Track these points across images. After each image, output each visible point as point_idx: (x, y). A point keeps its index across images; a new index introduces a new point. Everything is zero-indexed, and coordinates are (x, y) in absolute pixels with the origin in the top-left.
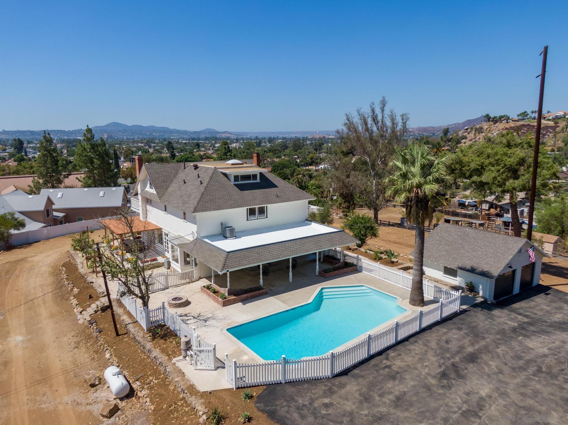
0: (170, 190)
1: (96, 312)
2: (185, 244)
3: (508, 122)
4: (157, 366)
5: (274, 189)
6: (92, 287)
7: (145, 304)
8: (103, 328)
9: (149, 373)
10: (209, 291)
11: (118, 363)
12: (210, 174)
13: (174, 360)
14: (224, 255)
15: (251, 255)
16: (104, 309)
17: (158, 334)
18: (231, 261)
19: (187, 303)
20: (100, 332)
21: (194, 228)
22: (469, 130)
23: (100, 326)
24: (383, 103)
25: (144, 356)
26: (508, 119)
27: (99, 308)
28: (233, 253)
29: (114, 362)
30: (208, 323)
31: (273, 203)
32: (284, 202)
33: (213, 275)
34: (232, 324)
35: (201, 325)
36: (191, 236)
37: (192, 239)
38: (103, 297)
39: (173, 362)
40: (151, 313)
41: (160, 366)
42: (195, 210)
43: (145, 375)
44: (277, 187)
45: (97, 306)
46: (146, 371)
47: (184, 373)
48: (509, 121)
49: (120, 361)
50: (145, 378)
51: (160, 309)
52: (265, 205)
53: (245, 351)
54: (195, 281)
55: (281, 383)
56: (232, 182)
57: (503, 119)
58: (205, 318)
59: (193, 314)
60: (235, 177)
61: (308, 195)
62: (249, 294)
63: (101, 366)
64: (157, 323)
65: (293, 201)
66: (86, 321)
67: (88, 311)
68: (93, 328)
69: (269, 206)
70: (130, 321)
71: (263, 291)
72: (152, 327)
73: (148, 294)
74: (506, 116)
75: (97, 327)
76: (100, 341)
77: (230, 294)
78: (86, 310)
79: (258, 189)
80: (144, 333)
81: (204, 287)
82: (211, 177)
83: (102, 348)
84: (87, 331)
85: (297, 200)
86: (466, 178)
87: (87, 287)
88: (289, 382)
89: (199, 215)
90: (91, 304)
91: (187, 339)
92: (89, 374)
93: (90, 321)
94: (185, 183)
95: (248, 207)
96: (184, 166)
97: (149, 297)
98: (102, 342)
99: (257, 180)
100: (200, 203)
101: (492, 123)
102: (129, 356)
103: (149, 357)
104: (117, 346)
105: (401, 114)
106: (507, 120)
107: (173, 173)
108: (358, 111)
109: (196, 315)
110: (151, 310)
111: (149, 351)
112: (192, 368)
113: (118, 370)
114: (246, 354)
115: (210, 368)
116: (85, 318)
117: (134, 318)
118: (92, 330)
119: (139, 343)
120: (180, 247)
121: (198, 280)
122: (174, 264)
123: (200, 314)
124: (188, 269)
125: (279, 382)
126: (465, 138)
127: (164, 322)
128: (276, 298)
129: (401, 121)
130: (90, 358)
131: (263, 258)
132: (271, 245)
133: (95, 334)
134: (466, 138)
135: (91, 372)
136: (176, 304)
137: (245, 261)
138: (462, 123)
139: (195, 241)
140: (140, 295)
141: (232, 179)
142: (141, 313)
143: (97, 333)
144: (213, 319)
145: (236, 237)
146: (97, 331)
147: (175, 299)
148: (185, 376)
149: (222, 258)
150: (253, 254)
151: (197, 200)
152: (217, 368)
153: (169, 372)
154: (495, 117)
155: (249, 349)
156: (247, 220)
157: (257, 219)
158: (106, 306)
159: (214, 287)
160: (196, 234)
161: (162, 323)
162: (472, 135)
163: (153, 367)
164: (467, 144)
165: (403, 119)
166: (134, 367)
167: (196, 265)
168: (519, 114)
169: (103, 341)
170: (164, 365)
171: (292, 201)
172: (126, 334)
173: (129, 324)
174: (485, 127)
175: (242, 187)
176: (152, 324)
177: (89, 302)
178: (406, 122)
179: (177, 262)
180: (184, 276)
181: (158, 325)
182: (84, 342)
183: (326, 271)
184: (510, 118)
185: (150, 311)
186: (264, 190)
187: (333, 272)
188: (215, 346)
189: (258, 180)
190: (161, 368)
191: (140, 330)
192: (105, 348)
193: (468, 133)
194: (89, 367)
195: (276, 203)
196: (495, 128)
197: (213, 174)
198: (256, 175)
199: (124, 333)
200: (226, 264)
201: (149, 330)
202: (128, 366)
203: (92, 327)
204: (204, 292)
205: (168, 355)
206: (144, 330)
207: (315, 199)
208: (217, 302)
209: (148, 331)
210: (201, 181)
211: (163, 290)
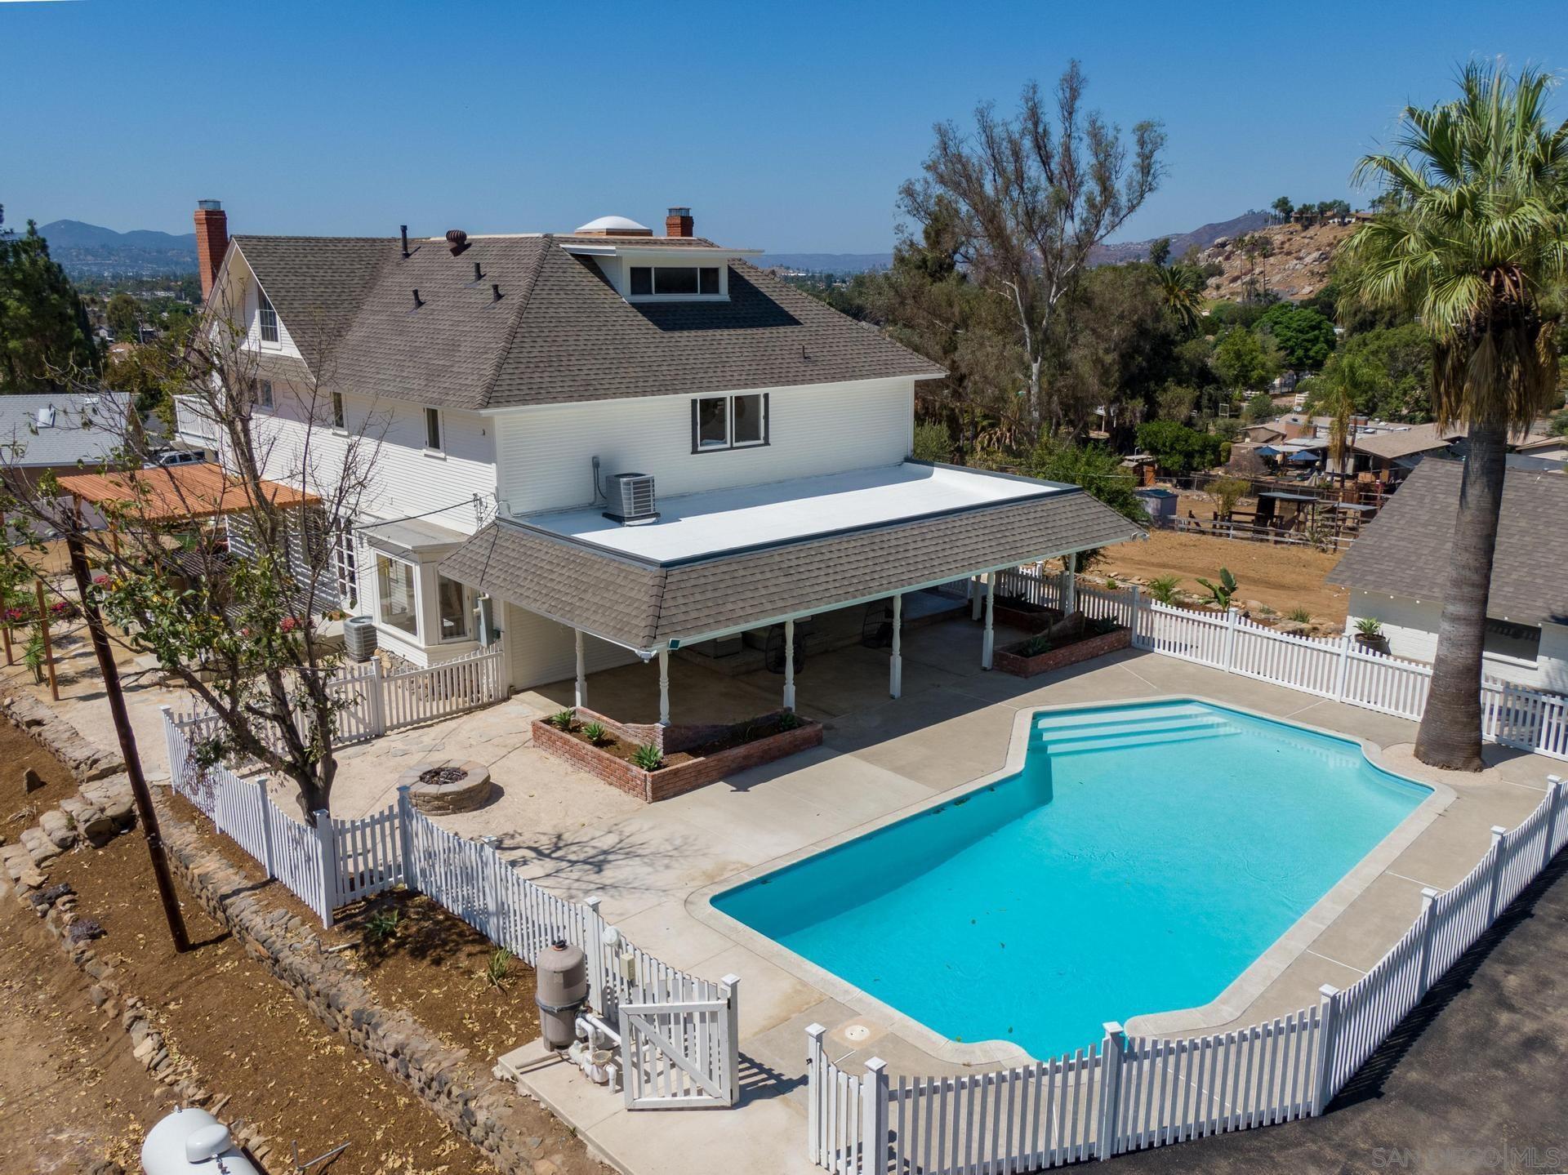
0: (354, 336)
1: (65, 845)
2: (445, 547)
3: (1345, 224)
4: (412, 1096)
5: (789, 329)
6: (40, 743)
7: (315, 798)
8: (107, 916)
9: (379, 1135)
10: (575, 740)
11: (200, 1083)
12: (533, 262)
13: (507, 1064)
14: (649, 578)
15: (759, 577)
16: (105, 831)
17: (393, 934)
18: (681, 601)
19: (487, 794)
20: (94, 937)
21: (482, 477)
22: (1228, 248)
23: (92, 909)
24: (1073, 89)
25: (334, 1043)
26: (1343, 212)
27: (82, 828)
28: (686, 568)
29: (184, 1081)
30: (609, 875)
31: (795, 383)
32: (834, 379)
33: (580, 671)
34: (726, 875)
35: (584, 886)
36: (470, 510)
37: (471, 529)
38: (91, 779)
39: (497, 1071)
40: (349, 836)
41: (431, 1093)
42: (492, 397)
43: (357, 1146)
44: (797, 323)
45: (71, 819)
46: (360, 1125)
47: (573, 1133)
48: (1347, 220)
49: (214, 1072)
50: (361, 1161)
51: (390, 817)
52: (760, 391)
53: (840, 999)
54: (490, 705)
55: (1092, 1159)
56: (625, 296)
57: (1329, 214)
58: (591, 852)
59: (527, 838)
60: (635, 271)
61: (919, 360)
62: (756, 744)
63: (112, 1105)
64: (378, 885)
65: (868, 376)
66: (19, 888)
67: (30, 845)
68: (58, 921)
69: (774, 391)
70: (237, 880)
71: (808, 731)
72: (354, 902)
73: (330, 751)
74: (1340, 203)
75: (78, 912)
76: (96, 979)
77: (671, 747)
78: (18, 841)
79: (727, 327)
80: (320, 933)
81: (548, 721)
82: (538, 272)
83: (112, 1013)
84: (28, 934)
85: (881, 375)
86: (1252, 388)
87: (15, 745)
88: (1128, 1153)
89: (507, 419)
90: (41, 813)
91: (567, 960)
92: (54, 1150)
93: (39, 887)
94: (420, 304)
95: (700, 396)
96: (405, 248)
97: (331, 767)
98: (112, 985)
99: (716, 291)
100: (507, 367)
101: (1299, 227)
102: (254, 1047)
103: (358, 1049)
104: (187, 997)
105: (1136, 122)
106: (1343, 218)
107: (359, 273)
108: (982, 115)
109: (545, 843)
110: (348, 825)
111: (361, 1020)
112: (611, 1102)
113: (219, 1131)
114: (852, 1014)
115: (705, 1099)
116: (13, 873)
117: (258, 866)
118: (51, 927)
119: (302, 981)
120: (423, 563)
121: (508, 698)
122: (390, 639)
123: (559, 837)
124: (459, 654)
125: (1083, 1157)
126: (1218, 271)
127: (411, 878)
128: (866, 759)
129: (1137, 149)
130: (54, 1064)
131: (809, 590)
132: (830, 541)
133: (69, 948)
134: (1221, 273)
135: (63, 1137)
136: (440, 797)
137: (741, 604)
138: (1192, 234)
139: (493, 531)
140: (289, 758)
141: (624, 282)
142: (298, 842)
143: (81, 943)
144: (630, 855)
145: (659, 518)
146: (80, 930)
147: (436, 773)
148: (581, 1146)
149: (642, 595)
150: (769, 575)
151: (493, 357)
152: (744, 1097)
153: (489, 1130)
154: (1306, 209)
155: (857, 992)
156: (695, 451)
157: (732, 448)
158: (114, 819)
159: (591, 722)
160: (492, 503)
161: (398, 881)
162: (1239, 262)
163: (389, 1097)
164: (1223, 291)
165: (1142, 143)
166: (292, 1102)
167: (494, 634)
168: (1376, 198)
169: (114, 977)
170: (456, 1091)
171: (862, 377)
172: (221, 939)
173: (236, 892)
174: (1278, 239)
175: (666, 319)
176: (352, 888)
177: (31, 804)
178: (1152, 152)
179: (410, 626)
180: (442, 683)
181: (382, 894)
182: (16, 987)
183: (1023, 651)
184: (1353, 211)
185: (343, 832)
186: (749, 331)
187: (1051, 654)
188: (734, 987)
189: (724, 295)
190: (438, 1106)
191: (297, 920)
192: (128, 1015)
193: (1228, 258)
194: (52, 1111)
195: (803, 382)
196: (1306, 241)
197: (543, 258)
198: (716, 271)
199: (212, 934)
200: (663, 613)
201: (343, 919)
202: (258, 1101)
203: (52, 913)
204: (551, 743)
205: (467, 1039)
206: (316, 918)
207: (942, 375)
208: (625, 782)
209: (336, 922)
210: (496, 287)
211: (360, 743)
